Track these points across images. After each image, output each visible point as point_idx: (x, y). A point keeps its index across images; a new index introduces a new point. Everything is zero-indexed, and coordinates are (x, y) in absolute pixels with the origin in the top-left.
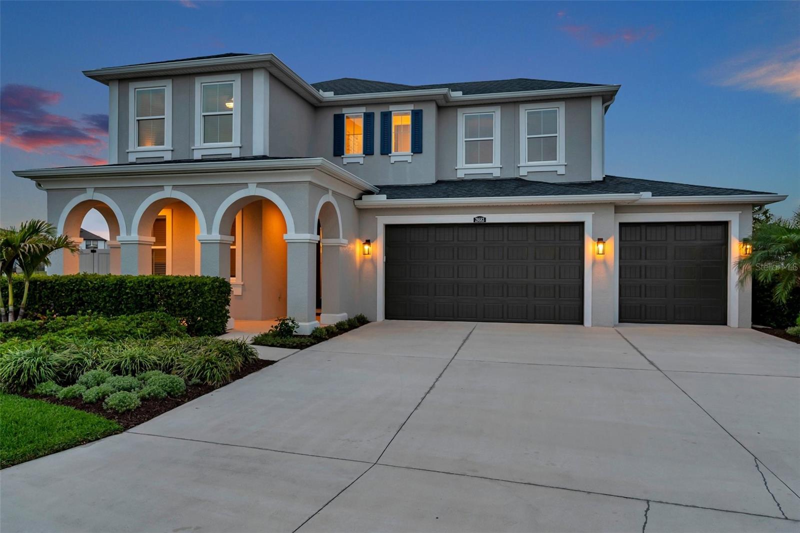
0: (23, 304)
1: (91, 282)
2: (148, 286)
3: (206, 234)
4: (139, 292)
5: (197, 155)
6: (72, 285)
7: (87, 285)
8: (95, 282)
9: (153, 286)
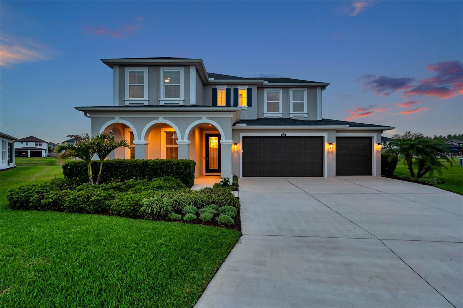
0: (100, 175)
1: (129, 163)
2: (160, 164)
3: (181, 140)
4: (156, 167)
5: (162, 103)
6: (118, 165)
7: (127, 164)
8: (131, 163)
9: (163, 165)
